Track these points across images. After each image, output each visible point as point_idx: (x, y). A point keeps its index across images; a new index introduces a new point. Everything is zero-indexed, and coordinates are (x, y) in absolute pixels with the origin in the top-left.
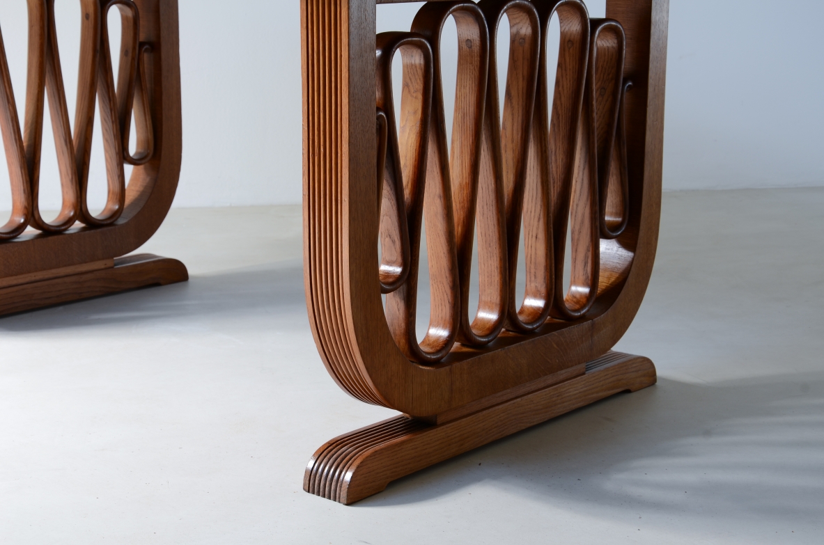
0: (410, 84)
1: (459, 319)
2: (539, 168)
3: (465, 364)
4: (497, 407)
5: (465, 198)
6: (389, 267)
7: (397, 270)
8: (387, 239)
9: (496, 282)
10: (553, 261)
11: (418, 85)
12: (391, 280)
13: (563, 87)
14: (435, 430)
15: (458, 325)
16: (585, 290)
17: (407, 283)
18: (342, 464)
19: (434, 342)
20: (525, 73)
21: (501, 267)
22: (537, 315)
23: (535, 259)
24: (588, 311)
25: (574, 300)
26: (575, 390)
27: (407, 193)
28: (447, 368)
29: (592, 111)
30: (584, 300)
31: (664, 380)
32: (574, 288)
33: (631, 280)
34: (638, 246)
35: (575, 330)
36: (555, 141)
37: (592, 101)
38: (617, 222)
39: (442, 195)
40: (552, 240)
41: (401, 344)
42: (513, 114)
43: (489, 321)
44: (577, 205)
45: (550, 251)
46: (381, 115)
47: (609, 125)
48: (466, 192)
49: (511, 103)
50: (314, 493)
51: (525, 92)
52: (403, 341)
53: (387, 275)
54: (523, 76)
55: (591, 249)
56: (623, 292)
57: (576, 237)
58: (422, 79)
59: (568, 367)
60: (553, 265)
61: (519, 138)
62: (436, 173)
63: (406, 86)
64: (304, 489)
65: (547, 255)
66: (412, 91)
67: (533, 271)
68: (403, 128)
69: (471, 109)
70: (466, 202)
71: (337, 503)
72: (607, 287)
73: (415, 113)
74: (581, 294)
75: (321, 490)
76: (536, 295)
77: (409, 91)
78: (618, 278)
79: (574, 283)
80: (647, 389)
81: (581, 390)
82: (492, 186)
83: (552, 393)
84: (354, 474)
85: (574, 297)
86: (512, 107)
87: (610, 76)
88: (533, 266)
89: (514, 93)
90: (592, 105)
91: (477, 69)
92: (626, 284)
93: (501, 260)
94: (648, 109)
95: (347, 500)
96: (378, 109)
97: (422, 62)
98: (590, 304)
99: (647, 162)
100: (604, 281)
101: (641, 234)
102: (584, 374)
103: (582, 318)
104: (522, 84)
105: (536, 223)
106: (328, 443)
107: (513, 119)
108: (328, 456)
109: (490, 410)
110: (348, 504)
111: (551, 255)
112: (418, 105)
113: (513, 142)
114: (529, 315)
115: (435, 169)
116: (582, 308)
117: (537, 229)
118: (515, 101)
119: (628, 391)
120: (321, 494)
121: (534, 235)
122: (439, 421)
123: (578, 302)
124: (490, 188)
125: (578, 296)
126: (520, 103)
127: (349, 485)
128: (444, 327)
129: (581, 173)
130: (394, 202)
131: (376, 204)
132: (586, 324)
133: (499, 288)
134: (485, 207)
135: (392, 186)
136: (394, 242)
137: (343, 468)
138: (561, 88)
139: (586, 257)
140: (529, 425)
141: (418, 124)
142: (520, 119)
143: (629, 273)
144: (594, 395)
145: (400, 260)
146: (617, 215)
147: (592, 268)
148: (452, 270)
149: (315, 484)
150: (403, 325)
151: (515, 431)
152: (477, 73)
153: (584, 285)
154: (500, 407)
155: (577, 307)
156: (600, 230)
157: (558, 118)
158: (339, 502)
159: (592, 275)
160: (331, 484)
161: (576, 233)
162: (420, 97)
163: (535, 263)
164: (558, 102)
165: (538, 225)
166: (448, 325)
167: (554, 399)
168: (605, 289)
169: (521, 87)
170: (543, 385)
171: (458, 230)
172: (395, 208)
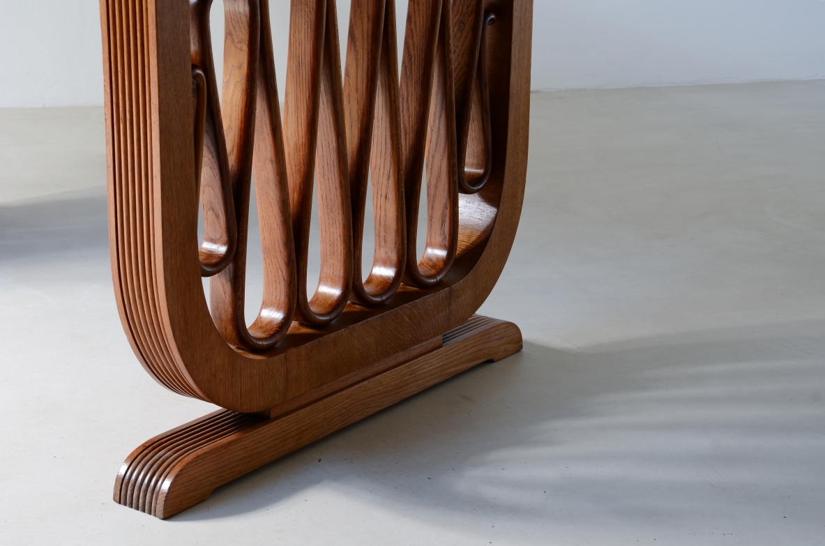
0: (233, 33)
1: (296, 298)
2: (388, 120)
3: (303, 349)
4: (340, 394)
5: (302, 161)
6: (211, 245)
7: (222, 249)
8: (210, 213)
9: (339, 251)
10: (405, 224)
11: (243, 34)
12: (214, 261)
13: (415, 25)
14: (268, 425)
15: (295, 305)
16: (442, 253)
17: (234, 263)
18: (160, 470)
19: (267, 324)
20: (371, 12)
21: (344, 236)
22: (387, 285)
23: (385, 221)
24: (446, 275)
25: (430, 263)
26: (430, 365)
27: (232, 160)
28: (282, 356)
29: (449, 52)
30: (441, 264)
31: (531, 344)
32: (430, 251)
33: (494, 238)
34: (502, 200)
35: (430, 299)
36: (407, 86)
37: (449, 40)
38: (478, 174)
39: (273, 159)
40: (404, 201)
41: (228, 330)
42: (357, 60)
43: (331, 296)
44: (433, 157)
45: (402, 213)
46: (199, 74)
47: (469, 65)
48: (302, 153)
49: (355, 46)
50: (126, 505)
51: (370, 34)
52: (230, 328)
53: (210, 255)
54: (368, 16)
55: (448, 207)
56: (484, 253)
57: (432, 192)
58: (247, 28)
59: (422, 341)
60: (405, 229)
61: (364, 88)
62: (266, 135)
63: (228, 34)
64: (114, 500)
65: (397, 217)
66: (236, 40)
67: (382, 234)
68: (226, 84)
69: (307, 58)
70: (302, 165)
71: (152, 517)
72: (467, 247)
73: (240, 67)
74: (438, 258)
75: (134, 502)
76: (385, 263)
77: (233, 41)
78: (479, 237)
79: (429, 244)
80: (511, 358)
81: (437, 365)
82: (333, 144)
83: (404, 372)
84: (172, 484)
85: (431, 260)
86: (356, 51)
87: (470, 9)
88: (382, 229)
89: (358, 35)
90: (449, 44)
91: (313, 12)
92: (489, 244)
93: (344, 227)
94: (513, 46)
95: (164, 514)
96: (194, 67)
97: (247, 9)
98: (448, 268)
99: (512, 106)
100: (463, 241)
101: (506, 186)
102: (440, 346)
103: (439, 285)
104: (366, 25)
105: (385, 182)
106: (143, 445)
107: (357, 65)
108: (143, 462)
109: (333, 397)
110: (165, 518)
111: (402, 217)
112: (243, 57)
113: (357, 91)
114: (379, 284)
115: (265, 130)
116: (439, 273)
117: (387, 187)
118: (359, 44)
119: (491, 361)
120: (134, 506)
121: (384, 195)
122: (273, 415)
123: (434, 266)
124: (331, 146)
125: (434, 259)
126: (366, 46)
127: (166, 497)
128: (278, 309)
129: (437, 121)
130: (217, 171)
131: (194, 179)
132: (443, 292)
133: (342, 259)
134: (326, 167)
135: (214, 153)
136: (217, 216)
137: (160, 476)
138: (413, 25)
139: (443, 215)
140: (377, 409)
141: (244, 81)
142: (365, 65)
143: (492, 231)
144: (452, 370)
145: (225, 238)
146: (478, 167)
147: (450, 228)
148: (287, 244)
149: (127, 493)
150: (230, 310)
151: (361, 417)
152: (313, 16)
153: (441, 247)
154: (344, 392)
155: (433, 272)
156: (459, 184)
157: (411, 59)
158: (155, 515)
159: (450, 235)
160: (145, 496)
161: (432, 188)
162: (245, 48)
163: (385, 226)
164: (410, 41)
165: (388, 183)
166: (283, 306)
167: (406, 378)
168: (465, 249)
169: (365, 28)
170: (393, 363)
171: (293, 196)
172: (218, 178)
